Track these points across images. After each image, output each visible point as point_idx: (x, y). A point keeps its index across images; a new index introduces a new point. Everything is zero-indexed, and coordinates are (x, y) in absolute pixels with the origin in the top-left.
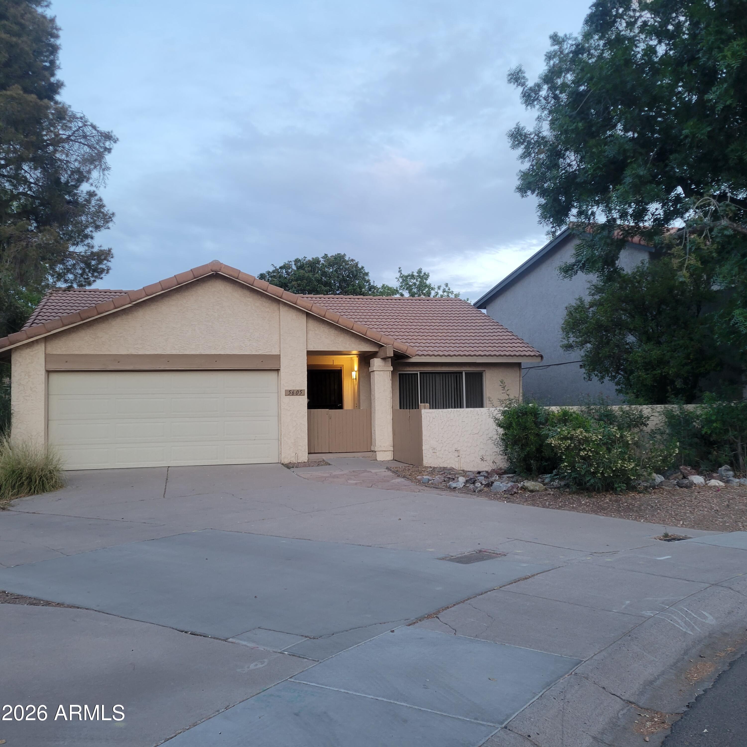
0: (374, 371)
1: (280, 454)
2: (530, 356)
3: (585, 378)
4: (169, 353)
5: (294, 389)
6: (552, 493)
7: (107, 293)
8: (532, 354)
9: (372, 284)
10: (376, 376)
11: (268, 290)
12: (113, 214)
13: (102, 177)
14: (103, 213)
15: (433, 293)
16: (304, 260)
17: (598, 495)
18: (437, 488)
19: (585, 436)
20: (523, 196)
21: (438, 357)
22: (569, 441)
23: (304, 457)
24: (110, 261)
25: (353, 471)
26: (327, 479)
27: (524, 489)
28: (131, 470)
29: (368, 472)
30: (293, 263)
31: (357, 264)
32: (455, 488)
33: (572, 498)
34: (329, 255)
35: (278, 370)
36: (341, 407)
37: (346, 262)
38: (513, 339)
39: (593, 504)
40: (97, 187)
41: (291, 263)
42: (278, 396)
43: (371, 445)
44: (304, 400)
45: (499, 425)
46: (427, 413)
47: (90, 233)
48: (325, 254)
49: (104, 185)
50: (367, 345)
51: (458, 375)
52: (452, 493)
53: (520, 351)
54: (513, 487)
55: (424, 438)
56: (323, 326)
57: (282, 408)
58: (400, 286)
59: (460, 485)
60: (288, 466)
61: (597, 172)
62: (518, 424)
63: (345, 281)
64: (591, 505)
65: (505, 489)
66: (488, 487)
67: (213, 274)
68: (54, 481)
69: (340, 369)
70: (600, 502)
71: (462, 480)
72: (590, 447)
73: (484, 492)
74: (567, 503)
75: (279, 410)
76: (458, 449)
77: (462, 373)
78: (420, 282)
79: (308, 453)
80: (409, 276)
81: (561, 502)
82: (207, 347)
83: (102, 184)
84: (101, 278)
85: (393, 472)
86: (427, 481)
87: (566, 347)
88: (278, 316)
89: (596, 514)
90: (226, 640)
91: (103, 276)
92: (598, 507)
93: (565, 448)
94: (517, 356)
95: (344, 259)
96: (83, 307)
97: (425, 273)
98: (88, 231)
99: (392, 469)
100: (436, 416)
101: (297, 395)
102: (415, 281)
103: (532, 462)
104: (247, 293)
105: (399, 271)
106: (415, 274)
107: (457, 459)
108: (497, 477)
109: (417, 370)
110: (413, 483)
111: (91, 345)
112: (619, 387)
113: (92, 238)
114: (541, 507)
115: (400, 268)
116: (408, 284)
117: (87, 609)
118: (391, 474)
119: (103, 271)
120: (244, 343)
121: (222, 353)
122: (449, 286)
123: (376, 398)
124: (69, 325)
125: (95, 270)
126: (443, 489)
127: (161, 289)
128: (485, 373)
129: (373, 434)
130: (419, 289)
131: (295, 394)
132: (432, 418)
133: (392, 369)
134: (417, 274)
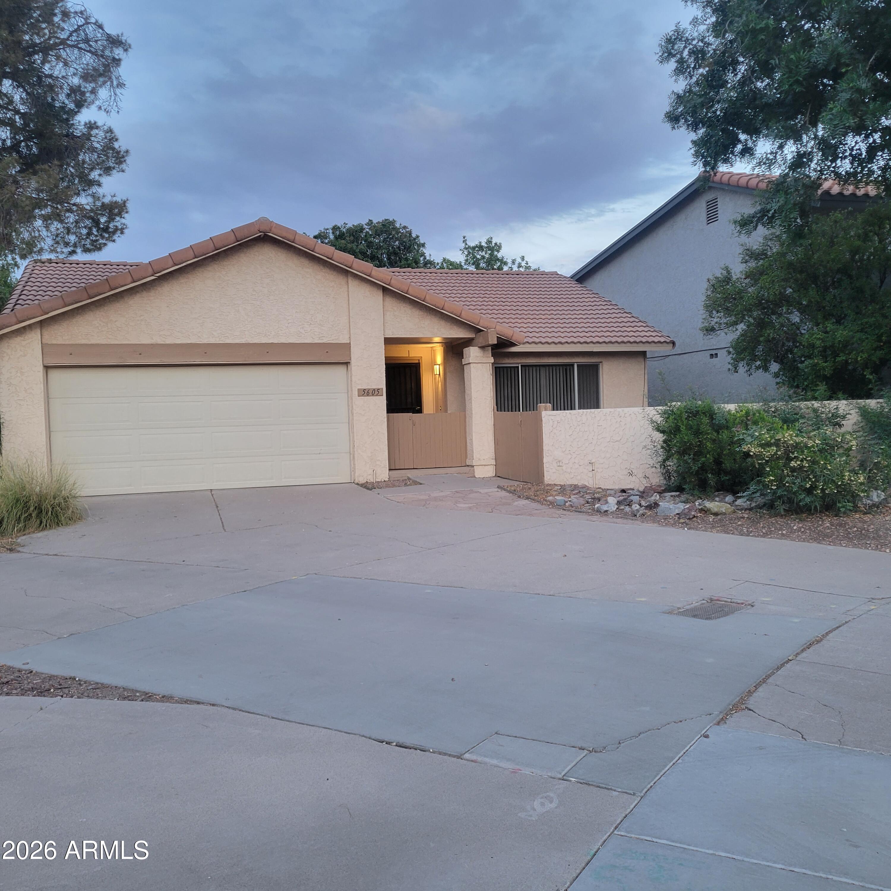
0: (469, 363)
1: (353, 470)
2: (659, 342)
3: (729, 369)
4: (205, 341)
5: (369, 387)
6: (746, 516)
7: (107, 266)
8: (662, 339)
9: (428, 258)
10: (473, 370)
11: (333, 258)
12: (127, 152)
13: (113, 98)
14: (113, 149)
15: (505, 268)
16: (345, 227)
17: (811, 517)
18: (581, 512)
19: (795, 442)
20: (674, 128)
21: (546, 345)
22: (775, 448)
23: (383, 474)
24: (124, 218)
25: (457, 492)
26: (428, 502)
27: (705, 511)
28: (164, 494)
29: (476, 492)
30: (331, 231)
31: (410, 233)
32: (606, 511)
33: (777, 522)
34: (375, 222)
35: (347, 364)
36: (420, 411)
37: (397, 230)
38: (634, 321)
39: (810, 529)
40: (108, 112)
41: (328, 231)
42: (348, 397)
43: (466, 457)
44: (382, 401)
45: (658, 429)
46: (550, 415)
47: (97, 178)
48: (370, 220)
49: (117, 110)
50: (460, 330)
51: (568, 368)
52: (605, 518)
53: (645, 336)
54: (690, 509)
55: (545, 448)
56: (404, 305)
57: (355, 412)
58: (465, 260)
59: (613, 507)
60: (367, 486)
61: (795, 87)
62: (689, 428)
63: (395, 254)
64: (808, 531)
65: (677, 511)
66: (651, 509)
67: (260, 236)
68: (70, 511)
69: (417, 362)
70: (818, 527)
71: (612, 501)
72: (804, 455)
73: (648, 516)
74: (773, 529)
75: (351, 415)
76: (593, 461)
77: (573, 365)
78: (490, 254)
79: (390, 470)
80: (477, 247)
81: (763, 527)
82: (256, 333)
83: (114, 107)
84: (114, 241)
85: (510, 492)
86: (563, 503)
87: (707, 330)
88: (346, 293)
89: (819, 543)
90: (459, 757)
91: (115, 237)
92: (818, 534)
93: (769, 457)
94: (643, 343)
95: (394, 225)
96: (70, 288)
97: (496, 244)
98: (94, 175)
99: (506, 487)
100: (561, 420)
101: (373, 395)
102: (484, 253)
103: (710, 476)
104: (305, 262)
105: (464, 241)
106: (484, 244)
107: (590, 474)
108: (658, 496)
109: (518, 362)
110: (543, 506)
111: (103, 331)
112: (778, 380)
113: (99, 185)
114: (737, 535)
115: (464, 237)
116: (475, 257)
117: (213, 705)
118: (508, 494)
119: (116, 229)
120: (303, 328)
121: (275, 341)
122: (526, 259)
123: (473, 398)
124: (72, 304)
125: (106, 229)
126: (589, 513)
127: (193, 256)
128: (602, 365)
129: (468, 444)
130: (489, 264)
131: (371, 394)
132: (556, 423)
133: (493, 361)
134: (486, 245)
